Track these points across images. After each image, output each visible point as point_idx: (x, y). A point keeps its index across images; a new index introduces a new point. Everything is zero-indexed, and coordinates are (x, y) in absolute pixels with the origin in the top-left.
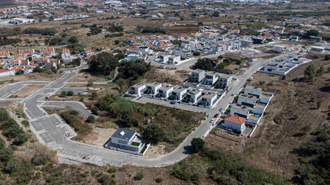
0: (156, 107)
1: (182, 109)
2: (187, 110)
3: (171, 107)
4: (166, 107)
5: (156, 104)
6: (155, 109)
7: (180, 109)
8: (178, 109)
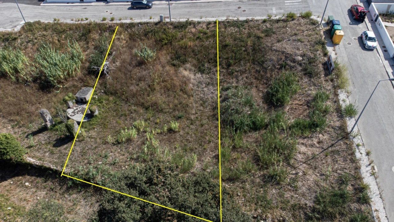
0: (77, 35)
1: (196, 20)
2: (223, 19)
3: (144, 20)
4: (122, 25)
5: (69, 21)
6: (77, 45)
7: (189, 23)
8: (181, 26)
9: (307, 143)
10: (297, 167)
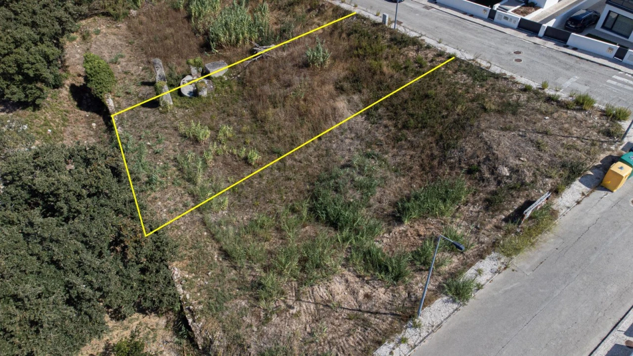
8: (400, 41)
9: (351, 285)
10: (300, 300)
